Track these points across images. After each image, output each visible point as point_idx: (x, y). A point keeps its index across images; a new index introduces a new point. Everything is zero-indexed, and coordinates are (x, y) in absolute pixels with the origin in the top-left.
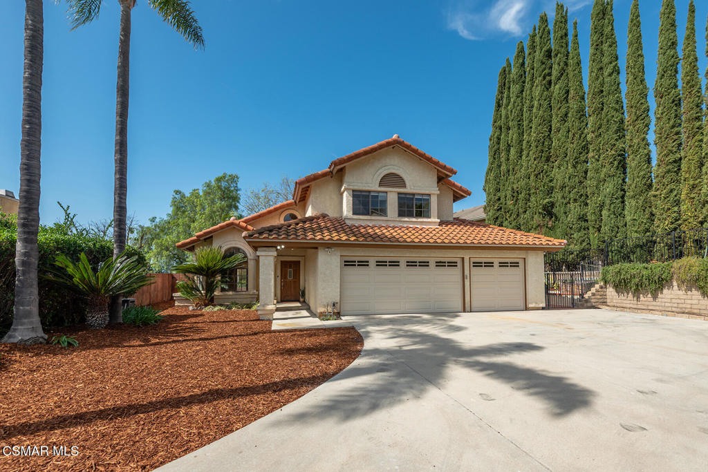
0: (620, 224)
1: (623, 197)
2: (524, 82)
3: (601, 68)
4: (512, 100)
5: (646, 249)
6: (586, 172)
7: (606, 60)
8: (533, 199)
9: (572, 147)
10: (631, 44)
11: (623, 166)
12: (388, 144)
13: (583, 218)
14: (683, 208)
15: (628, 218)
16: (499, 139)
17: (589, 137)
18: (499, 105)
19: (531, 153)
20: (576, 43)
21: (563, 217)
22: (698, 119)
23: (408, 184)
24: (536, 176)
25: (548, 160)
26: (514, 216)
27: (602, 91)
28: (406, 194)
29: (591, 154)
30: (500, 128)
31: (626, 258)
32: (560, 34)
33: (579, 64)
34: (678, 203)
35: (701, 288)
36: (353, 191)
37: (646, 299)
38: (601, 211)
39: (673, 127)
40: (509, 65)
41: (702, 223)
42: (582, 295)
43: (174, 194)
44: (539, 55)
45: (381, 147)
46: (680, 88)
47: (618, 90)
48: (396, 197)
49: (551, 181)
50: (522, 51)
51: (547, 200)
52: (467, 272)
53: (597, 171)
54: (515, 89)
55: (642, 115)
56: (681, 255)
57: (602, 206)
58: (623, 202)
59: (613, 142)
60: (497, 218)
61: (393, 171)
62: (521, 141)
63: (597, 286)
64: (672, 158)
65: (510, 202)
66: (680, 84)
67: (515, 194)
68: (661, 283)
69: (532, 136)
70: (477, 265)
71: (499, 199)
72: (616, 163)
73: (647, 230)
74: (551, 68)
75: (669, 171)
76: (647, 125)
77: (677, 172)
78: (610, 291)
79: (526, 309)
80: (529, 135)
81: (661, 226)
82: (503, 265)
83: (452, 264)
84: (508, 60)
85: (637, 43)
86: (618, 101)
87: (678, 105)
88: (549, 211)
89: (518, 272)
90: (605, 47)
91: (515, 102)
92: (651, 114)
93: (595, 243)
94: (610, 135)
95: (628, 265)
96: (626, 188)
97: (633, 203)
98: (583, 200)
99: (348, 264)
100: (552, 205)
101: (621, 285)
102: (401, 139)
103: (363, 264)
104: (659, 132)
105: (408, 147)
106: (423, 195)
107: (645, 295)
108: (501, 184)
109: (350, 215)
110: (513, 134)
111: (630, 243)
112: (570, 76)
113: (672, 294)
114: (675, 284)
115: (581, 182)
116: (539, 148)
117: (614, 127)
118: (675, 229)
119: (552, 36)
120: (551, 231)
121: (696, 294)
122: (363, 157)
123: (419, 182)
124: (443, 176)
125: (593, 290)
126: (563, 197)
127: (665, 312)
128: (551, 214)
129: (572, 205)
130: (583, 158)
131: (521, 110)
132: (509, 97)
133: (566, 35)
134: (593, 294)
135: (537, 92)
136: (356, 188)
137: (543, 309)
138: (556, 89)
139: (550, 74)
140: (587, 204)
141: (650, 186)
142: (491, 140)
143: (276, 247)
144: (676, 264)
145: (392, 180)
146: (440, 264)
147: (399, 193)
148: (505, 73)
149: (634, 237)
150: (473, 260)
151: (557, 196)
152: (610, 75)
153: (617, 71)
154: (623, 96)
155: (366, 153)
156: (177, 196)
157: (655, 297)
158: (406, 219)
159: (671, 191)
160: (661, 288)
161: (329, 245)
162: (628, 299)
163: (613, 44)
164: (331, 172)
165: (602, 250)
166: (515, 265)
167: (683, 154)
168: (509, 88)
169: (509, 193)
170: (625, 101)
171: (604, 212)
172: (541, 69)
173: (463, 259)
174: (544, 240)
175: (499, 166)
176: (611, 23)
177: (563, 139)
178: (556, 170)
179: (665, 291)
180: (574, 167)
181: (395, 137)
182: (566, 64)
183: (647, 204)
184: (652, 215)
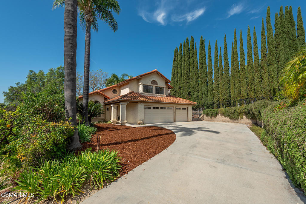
0: (207, 99)
1: (207, 92)
2: (182, 55)
3: (202, 57)
4: (179, 60)
5: (212, 106)
6: (199, 84)
7: (203, 55)
8: (185, 90)
9: (195, 77)
10: (209, 53)
11: (207, 84)
12: (154, 72)
13: (198, 96)
14: (220, 96)
15: (209, 97)
16: (175, 70)
17: (199, 75)
18: (174, 60)
19: (184, 76)
20: (196, 48)
21: (193, 96)
22: (222, 75)
23: (158, 84)
24: (186, 83)
25: (189, 79)
26: (179, 94)
27: (202, 63)
28: (158, 87)
29: (200, 79)
30: (175, 67)
31: (208, 108)
32: (192, 45)
33: (197, 54)
34: (219, 94)
35: (225, 115)
36: (144, 85)
37: (213, 118)
38: (202, 95)
39: (218, 76)
40: (177, 49)
41: (223, 100)
42: (199, 117)
43: (30, 72)
44: (186, 49)
45: (152, 72)
46: (219, 67)
47: (206, 64)
48: (155, 87)
49: (190, 85)
50: (181, 46)
51: (189, 91)
52: (175, 111)
53: (201, 84)
54: (179, 57)
55: (211, 72)
56: (220, 108)
57: (203, 94)
58: (207, 93)
59: (205, 77)
60: (174, 94)
61: (154, 80)
62: (181, 72)
63: (202, 115)
64: (218, 83)
65: (178, 90)
66: (219, 65)
67: (180, 88)
68: (216, 114)
69: (185, 72)
70: (177, 109)
71: (175, 89)
72: (206, 83)
73: (213, 101)
74: (189, 53)
75: (217, 87)
76: (212, 74)
77: (219, 87)
78: (205, 116)
79: (188, 121)
80: (184, 71)
81: (216, 100)
82: (183, 109)
83: (171, 109)
84: (177, 47)
85: (210, 53)
86: (206, 67)
87: (219, 71)
88: (189, 94)
89: (186, 111)
90: (203, 52)
91: (180, 61)
92: (213, 71)
93: (201, 103)
94: (204, 75)
95: (209, 109)
96: (208, 89)
97: (210, 93)
98: (198, 91)
99: (146, 108)
100: (190, 92)
101: (208, 115)
102: (158, 71)
103: (150, 108)
104: (215, 76)
105: (159, 73)
106: (161, 87)
107: (213, 117)
108: (176, 84)
109: (143, 92)
110: (179, 70)
111: (209, 104)
112: (195, 57)
113: (219, 117)
114: (219, 114)
115: (197, 87)
116: (187, 75)
117: (205, 73)
118: (218, 101)
119: (190, 44)
120: (190, 99)
121: (223, 116)
122: (148, 75)
123: (161, 84)
124: (167, 82)
125: (201, 116)
126: (193, 90)
127: (217, 121)
128: (190, 95)
129: (195, 93)
130: (198, 80)
131: (182, 63)
132: (178, 58)
133: (193, 45)
134: (202, 117)
135: (186, 59)
136: (144, 84)
137: (192, 121)
138: (191, 60)
139: (189, 55)
140: (199, 93)
141: (213, 90)
142: (172, 70)
143: (127, 102)
144: (219, 109)
145: (154, 82)
146: (168, 108)
147: (156, 87)
148: (176, 51)
149: (210, 102)
150: (176, 107)
151: (192, 90)
152: (204, 59)
153: (205, 59)
154: (207, 65)
155: (149, 74)
156: (31, 73)
157: (215, 118)
158: (158, 94)
159: (218, 91)
160: (216, 115)
161: (141, 102)
162: (209, 118)
163: (205, 51)
164: (137, 78)
165: (203, 105)
166: (185, 109)
167: (220, 83)
168: (178, 56)
169: (178, 87)
170: (207, 67)
171: (203, 95)
172: (187, 53)
173: (174, 107)
174: (192, 102)
175: (175, 79)
176: (204, 45)
177: (193, 74)
178: (191, 82)
179: (217, 116)
180: (196, 82)
181: (156, 70)
182: (193, 54)
183: (213, 94)
184: (214, 97)
